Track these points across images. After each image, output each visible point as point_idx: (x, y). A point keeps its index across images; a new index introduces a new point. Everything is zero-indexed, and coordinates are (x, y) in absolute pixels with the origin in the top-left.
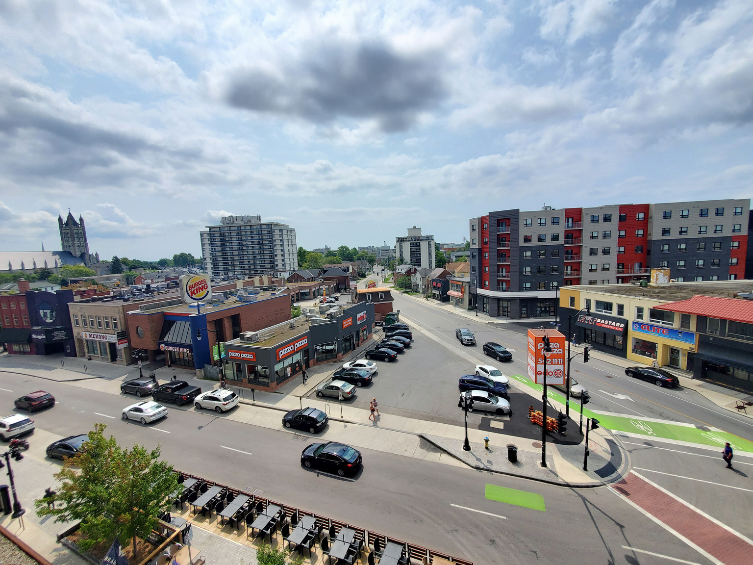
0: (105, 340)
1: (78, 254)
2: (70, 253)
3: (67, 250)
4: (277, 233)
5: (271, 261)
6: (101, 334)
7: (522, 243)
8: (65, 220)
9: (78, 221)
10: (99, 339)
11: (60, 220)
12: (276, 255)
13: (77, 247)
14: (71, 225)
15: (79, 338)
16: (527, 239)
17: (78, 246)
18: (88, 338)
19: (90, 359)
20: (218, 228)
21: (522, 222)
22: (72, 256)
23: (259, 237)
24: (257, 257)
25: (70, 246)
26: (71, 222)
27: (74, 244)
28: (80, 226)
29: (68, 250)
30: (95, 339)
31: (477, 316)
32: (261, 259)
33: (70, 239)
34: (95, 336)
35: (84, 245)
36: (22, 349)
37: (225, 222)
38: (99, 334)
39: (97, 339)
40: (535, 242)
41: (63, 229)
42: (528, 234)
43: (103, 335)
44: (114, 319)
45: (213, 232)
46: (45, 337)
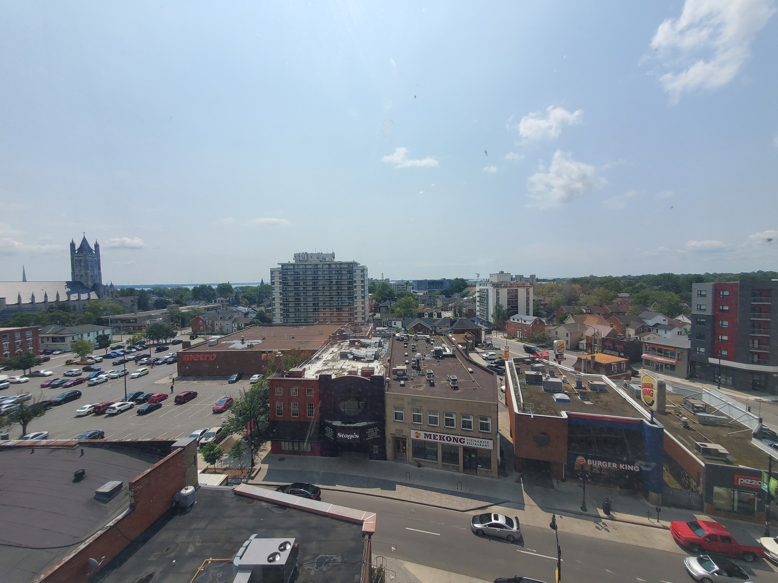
0: (459, 443)
1: (90, 284)
2: (80, 284)
3: (78, 279)
5: (349, 303)
6: (452, 436)
9: (93, 247)
10: (446, 442)
11: (73, 245)
12: (356, 297)
13: (89, 277)
14: (86, 251)
15: (400, 436)
17: (91, 275)
18: (422, 438)
19: (420, 466)
20: (292, 266)
22: (84, 287)
23: (338, 276)
24: (334, 299)
25: (81, 276)
26: (86, 248)
27: (86, 274)
30: (438, 441)
31: (719, 388)
32: (338, 301)
33: (83, 268)
35: (98, 274)
36: (296, 448)
37: (298, 258)
38: (446, 436)
41: (75, 255)
43: (456, 437)
44: (481, 419)
45: (285, 269)
46: (357, 436)
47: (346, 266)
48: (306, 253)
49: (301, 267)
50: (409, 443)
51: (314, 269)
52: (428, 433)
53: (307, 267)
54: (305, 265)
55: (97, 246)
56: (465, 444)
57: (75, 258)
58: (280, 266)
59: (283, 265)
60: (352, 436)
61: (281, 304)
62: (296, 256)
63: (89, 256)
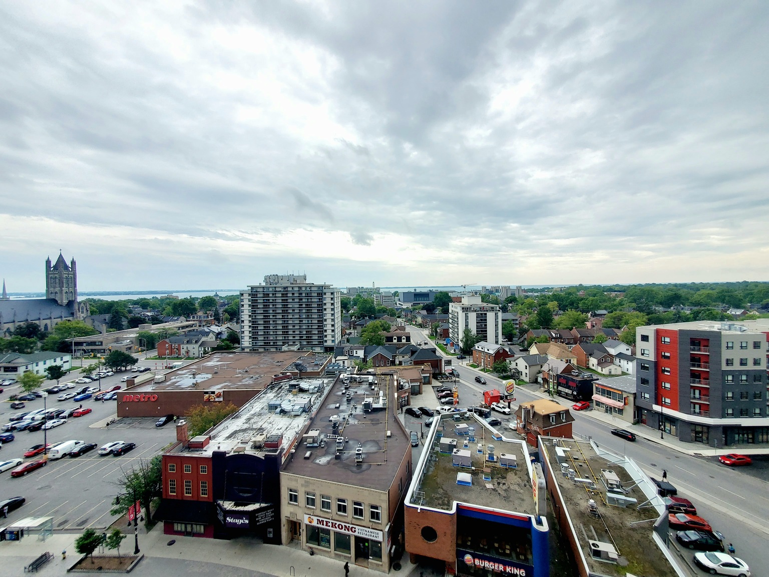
0: (350, 532)
1: (65, 302)
2: (54, 301)
3: (52, 297)
4: (328, 295)
5: (318, 326)
6: (343, 524)
7: (725, 367)
8: (53, 263)
9: (69, 264)
10: (338, 530)
11: (48, 262)
12: (326, 320)
13: (64, 294)
14: (61, 269)
15: (295, 520)
16: (729, 362)
17: (66, 292)
18: (315, 523)
19: (312, 554)
20: (262, 288)
21: (724, 345)
22: (58, 304)
23: (308, 299)
24: (304, 322)
25: (56, 293)
26: (61, 265)
27: (61, 291)
28: (70, 269)
29: (54, 298)
30: (330, 528)
31: (662, 438)
32: (308, 323)
33: (57, 285)
34: (330, 524)
35: (73, 291)
36: (189, 529)
37: (268, 280)
38: (338, 523)
39: (332, 529)
40: (737, 367)
41: (51, 273)
42: (730, 357)
43: (347, 525)
44: (372, 507)
45: (255, 292)
46: (247, 522)
47: (316, 289)
48: (277, 275)
49: (271, 289)
50: (303, 527)
51: (284, 291)
52: (321, 519)
53: (277, 289)
54: (275, 287)
55: (73, 263)
56: (356, 534)
57: (50, 276)
58: (250, 288)
59: (252, 288)
60: (241, 521)
61: (250, 326)
62: (267, 278)
63: (65, 273)
